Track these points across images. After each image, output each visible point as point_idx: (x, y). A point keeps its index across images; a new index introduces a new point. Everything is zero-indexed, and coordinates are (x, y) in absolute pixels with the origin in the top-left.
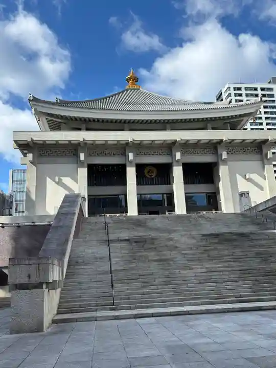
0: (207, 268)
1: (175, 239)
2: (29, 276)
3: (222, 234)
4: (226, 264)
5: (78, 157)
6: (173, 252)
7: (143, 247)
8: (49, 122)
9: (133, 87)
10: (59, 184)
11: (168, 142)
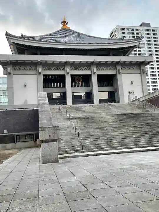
0: (123, 131)
1: (104, 117)
2: (50, 136)
3: (127, 114)
4: (133, 129)
5: (38, 70)
6: (105, 124)
7: (88, 121)
8: (18, 49)
9: (65, 28)
10: (27, 87)
11: (89, 62)
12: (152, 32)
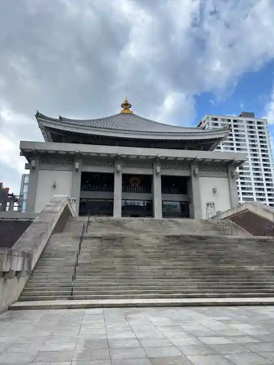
0: (163, 265)
1: (142, 238)
5: (74, 165)
6: (137, 250)
7: (112, 243)
8: (52, 135)
9: (126, 111)
10: (56, 188)
11: (150, 158)
12: (256, 126)
